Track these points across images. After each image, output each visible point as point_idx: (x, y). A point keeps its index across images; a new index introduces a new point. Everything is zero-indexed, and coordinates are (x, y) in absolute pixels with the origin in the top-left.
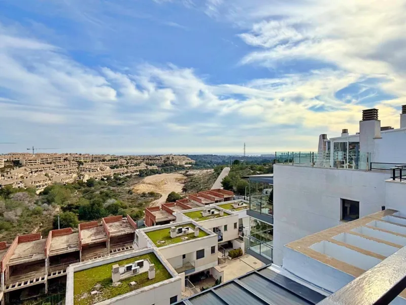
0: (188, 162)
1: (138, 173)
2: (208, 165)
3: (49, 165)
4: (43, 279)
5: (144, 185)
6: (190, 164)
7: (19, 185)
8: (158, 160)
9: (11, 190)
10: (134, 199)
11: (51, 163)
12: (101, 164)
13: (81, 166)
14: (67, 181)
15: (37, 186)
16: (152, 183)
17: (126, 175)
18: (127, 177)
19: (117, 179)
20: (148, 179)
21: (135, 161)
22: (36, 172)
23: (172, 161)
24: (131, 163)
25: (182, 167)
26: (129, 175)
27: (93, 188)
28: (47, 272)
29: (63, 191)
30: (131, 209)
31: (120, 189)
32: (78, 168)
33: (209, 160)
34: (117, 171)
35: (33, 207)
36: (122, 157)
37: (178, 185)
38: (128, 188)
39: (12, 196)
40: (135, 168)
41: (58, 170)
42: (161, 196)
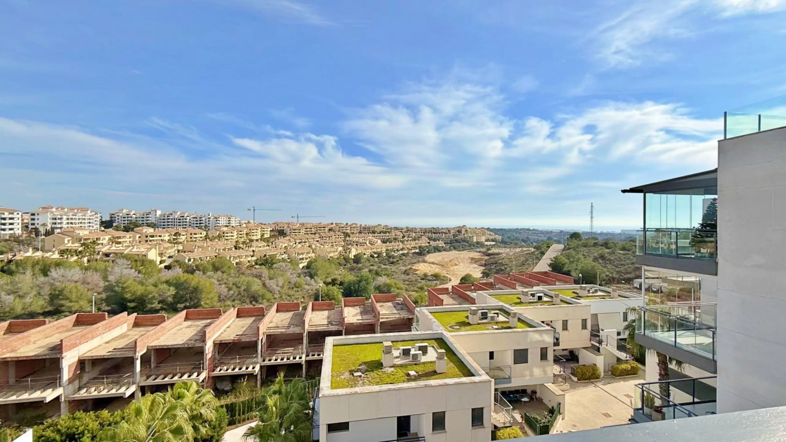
0: (491, 237)
1: (417, 251)
2: (524, 244)
3: (313, 236)
4: (300, 358)
5: (425, 264)
6: (493, 241)
7: (283, 256)
8: (445, 233)
9: (274, 261)
10: (411, 281)
11: (315, 234)
12: (370, 237)
13: (348, 238)
14: (331, 255)
15: (300, 259)
16: (436, 262)
17: (401, 252)
18: (403, 254)
19: (390, 257)
20: (430, 257)
21: (414, 234)
22: (299, 243)
23: (466, 235)
24: (408, 237)
25: (479, 244)
26: (405, 252)
27: (360, 265)
28: (305, 350)
29: (327, 264)
30: (408, 293)
31: (393, 268)
32: (344, 241)
33: (524, 236)
34: (390, 246)
35: (294, 279)
36: (396, 228)
37: (475, 268)
38: (404, 268)
39: (275, 266)
40: (413, 244)
41: (322, 242)
42: (450, 280)
